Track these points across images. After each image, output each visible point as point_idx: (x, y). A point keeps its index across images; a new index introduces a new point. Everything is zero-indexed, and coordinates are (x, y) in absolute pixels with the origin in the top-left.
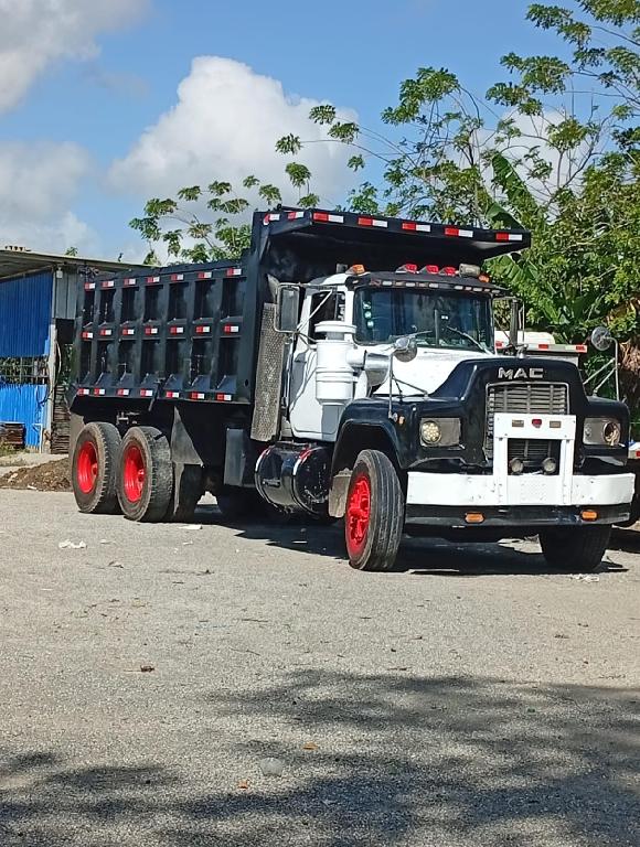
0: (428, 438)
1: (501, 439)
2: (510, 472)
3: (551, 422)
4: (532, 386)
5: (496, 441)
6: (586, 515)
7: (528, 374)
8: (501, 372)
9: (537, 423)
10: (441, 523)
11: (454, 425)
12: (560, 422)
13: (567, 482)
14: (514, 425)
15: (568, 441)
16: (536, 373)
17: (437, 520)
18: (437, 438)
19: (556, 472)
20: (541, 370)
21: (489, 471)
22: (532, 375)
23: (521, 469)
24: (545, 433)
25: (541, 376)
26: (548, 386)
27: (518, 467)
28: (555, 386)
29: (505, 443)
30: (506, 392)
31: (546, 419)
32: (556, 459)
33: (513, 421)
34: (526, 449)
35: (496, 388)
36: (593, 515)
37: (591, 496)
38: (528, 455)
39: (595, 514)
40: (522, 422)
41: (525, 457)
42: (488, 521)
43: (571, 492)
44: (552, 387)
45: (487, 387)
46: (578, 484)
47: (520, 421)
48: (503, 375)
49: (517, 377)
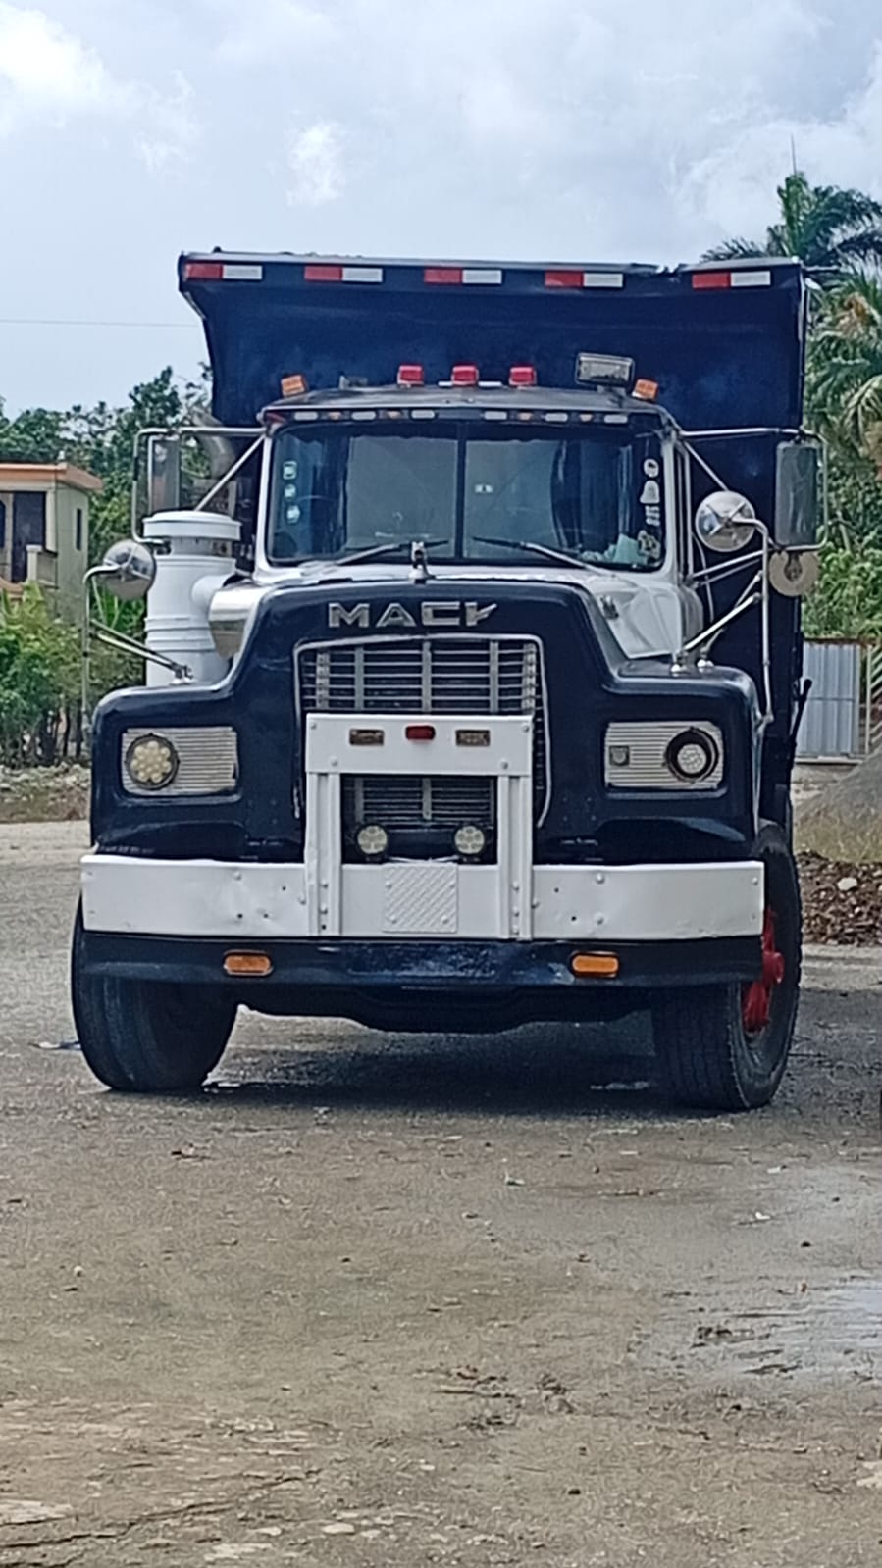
0: (143, 775)
1: (323, 775)
2: (351, 854)
3: (459, 733)
6: (581, 964)
7: (417, 616)
8: (335, 615)
9: (422, 735)
10: (163, 977)
11: (223, 742)
12: (486, 733)
13: (522, 880)
14: (354, 741)
15: (515, 779)
17: (155, 969)
18: (164, 775)
19: (488, 855)
23: (386, 848)
24: (445, 758)
25: (456, 621)
26: (484, 645)
27: (373, 840)
29: (334, 785)
30: (359, 663)
31: (447, 725)
33: (354, 733)
34: (427, 801)
35: (336, 653)
36: (611, 965)
37: (598, 916)
38: (433, 815)
39: (615, 961)
40: (378, 734)
41: (425, 820)
42: (287, 972)
43: (533, 907)
44: (494, 647)
45: (296, 652)
46: (557, 886)
47: (374, 732)
48: (342, 621)
49: (384, 624)
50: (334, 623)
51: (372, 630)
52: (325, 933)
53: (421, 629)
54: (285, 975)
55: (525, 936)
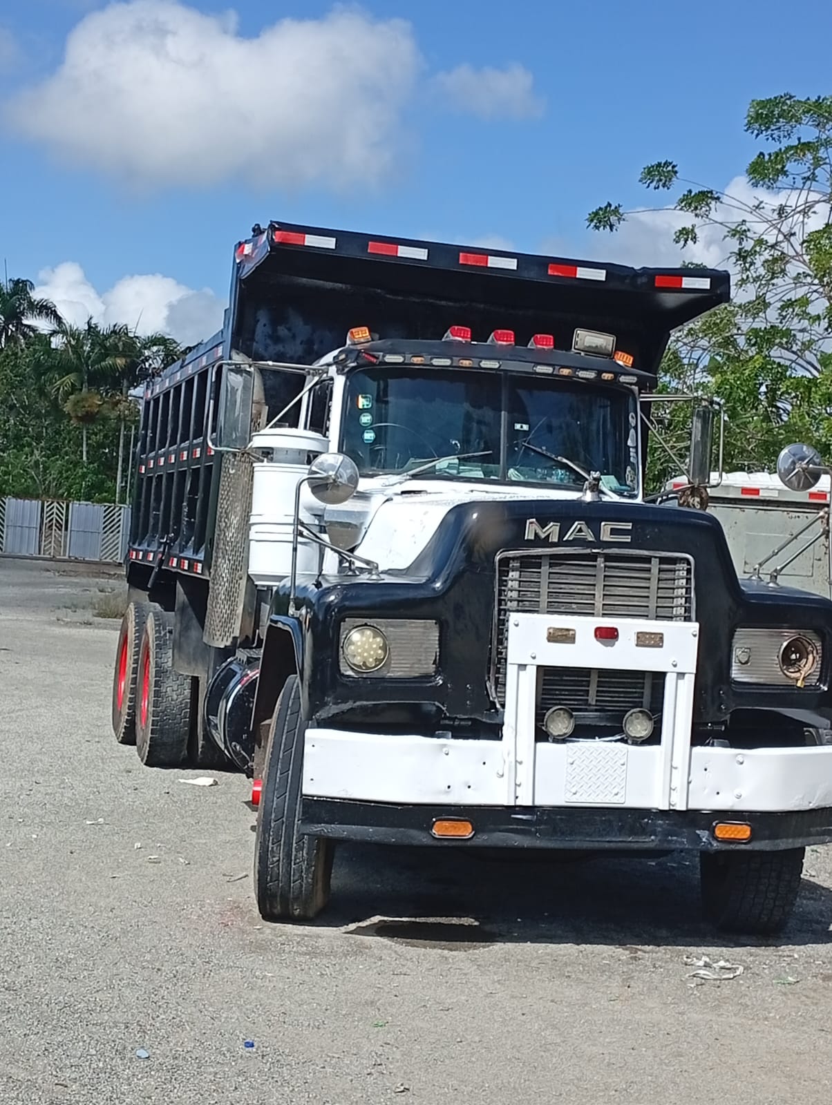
0: (358, 660)
1: (522, 667)
2: (541, 735)
3: (640, 635)
4: (608, 558)
5: (511, 671)
6: (723, 831)
7: (597, 533)
8: (532, 529)
9: (607, 635)
10: (376, 838)
12: (661, 636)
13: (680, 760)
14: (551, 638)
15: (681, 675)
16: (613, 532)
18: (378, 661)
19: (654, 738)
20: (629, 526)
21: (494, 732)
22: (606, 536)
23: (569, 730)
25: (628, 539)
26: (648, 560)
27: (560, 726)
28: (663, 560)
29: (529, 678)
30: (545, 569)
31: (628, 627)
32: (655, 712)
33: (551, 631)
34: (593, 689)
35: (523, 560)
36: (743, 831)
37: (737, 792)
38: (597, 701)
39: (749, 828)
40: (571, 632)
41: (590, 705)
42: (485, 837)
43: (689, 783)
44: (655, 562)
45: (497, 558)
46: (707, 766)
47: (568, 630)
48: (536, 534)
49: (571, 538)
50: (529, 536)
51: (560, 543)
52: (519, 803)
53: (599, 544)
54: (484, 839)
55: (681, 807)
